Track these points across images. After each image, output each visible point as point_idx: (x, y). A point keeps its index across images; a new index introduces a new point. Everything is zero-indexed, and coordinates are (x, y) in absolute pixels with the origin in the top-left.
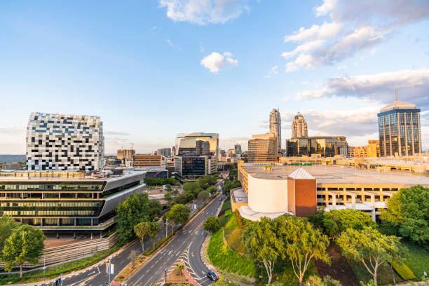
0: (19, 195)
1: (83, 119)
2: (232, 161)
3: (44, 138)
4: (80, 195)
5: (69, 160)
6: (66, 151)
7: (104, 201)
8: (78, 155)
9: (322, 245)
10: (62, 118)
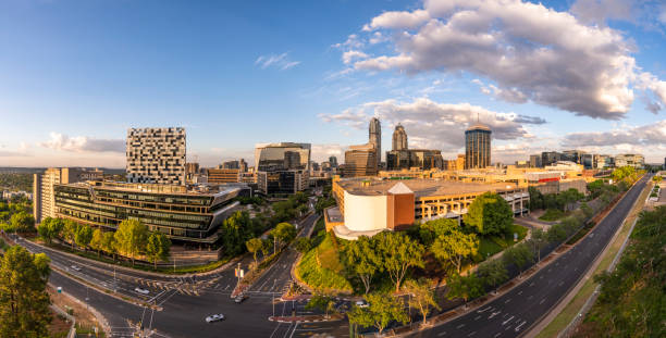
0: (138, 205)
1: (170, 131)
2: (326, 176)
3: (139, 153)
4: (188, 209)
5: (159, 174)
6: (156, 165)
7: (212, 217)
8: (166, 169)
9: (418, 254)
10: (152, 131)
